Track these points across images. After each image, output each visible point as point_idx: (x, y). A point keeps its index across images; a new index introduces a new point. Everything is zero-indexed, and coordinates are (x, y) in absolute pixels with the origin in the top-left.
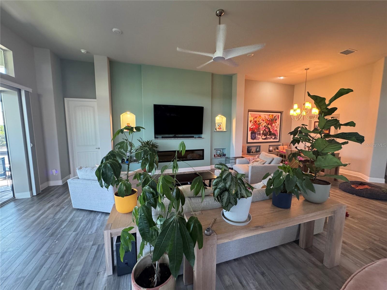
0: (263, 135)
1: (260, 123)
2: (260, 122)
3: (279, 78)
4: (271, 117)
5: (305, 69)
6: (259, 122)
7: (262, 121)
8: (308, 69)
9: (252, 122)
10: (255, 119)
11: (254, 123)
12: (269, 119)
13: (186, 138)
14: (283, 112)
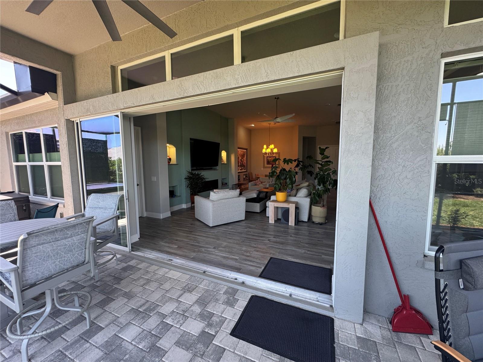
3: (251, 125)
5: (269, 124)
7: (239, 156)
12: (242, 154)
14: (247, 149)
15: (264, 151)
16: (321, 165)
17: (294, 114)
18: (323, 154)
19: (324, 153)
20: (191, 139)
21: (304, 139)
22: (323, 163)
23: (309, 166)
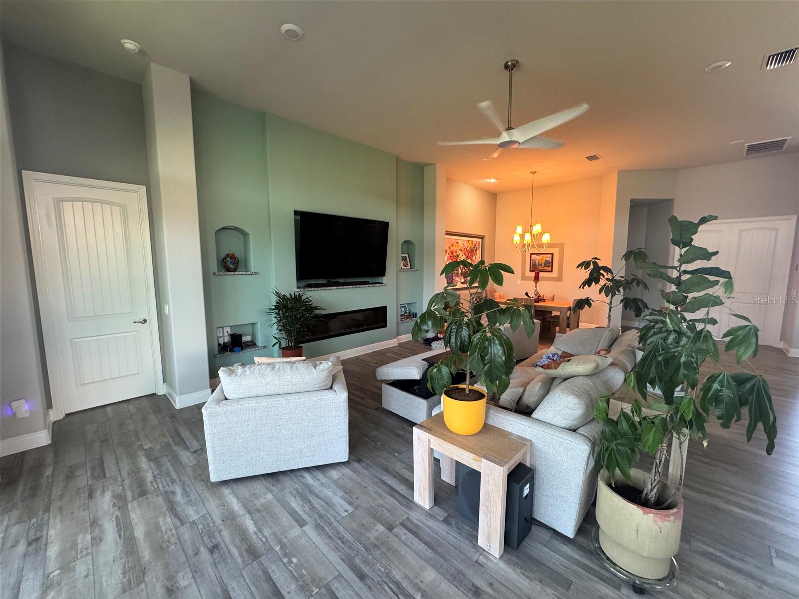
0: (461, 276)
1: (458, 256)
2: (458, 253)
3: (488, 180)
4: (471, 245)
5: (532, 173)
6: (456, 252)
7: (460, 252)
8: (535, 172)
9: (448, 253)
10: (452, 248)
11: (451, 254)
12: (468, 249)
13: (357, 286)
14: (485, 236)
15: (517, 239)
16: (678, 282)
17: (584, 107)
18: (688, 243)
19: (692, 240)
20: (296, 212)
21: (636, 207)
22: (685, 277)
23: (634, 283)
